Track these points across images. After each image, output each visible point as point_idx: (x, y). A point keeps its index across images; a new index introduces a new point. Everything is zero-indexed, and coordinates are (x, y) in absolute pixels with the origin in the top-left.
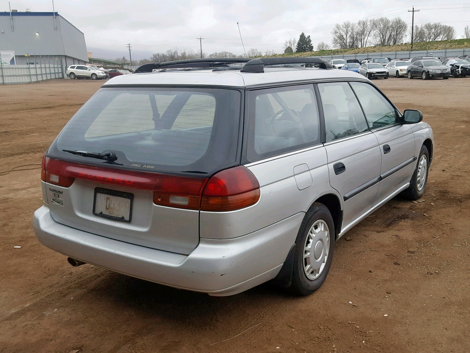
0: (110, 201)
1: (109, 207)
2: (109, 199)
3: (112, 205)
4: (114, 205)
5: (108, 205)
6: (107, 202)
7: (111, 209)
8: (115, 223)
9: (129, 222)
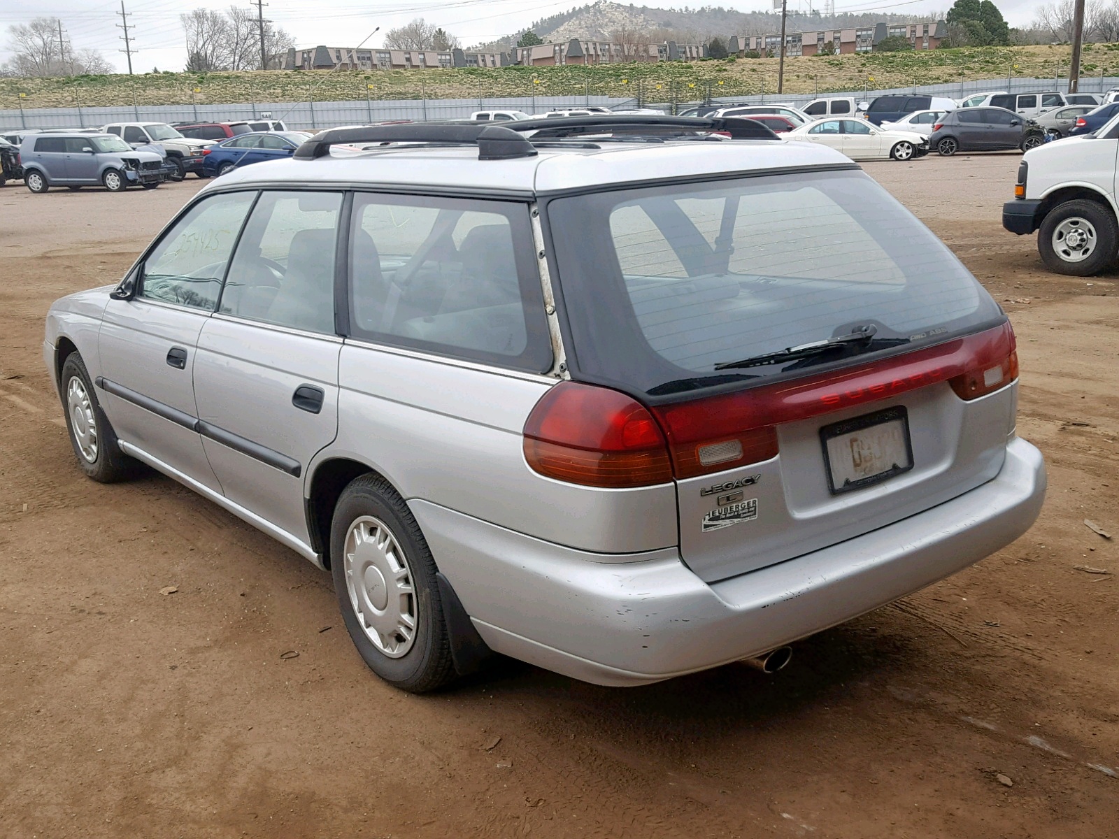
0: (859, 442)
1: (860, 459)
2: (856, 440)
3: (865, 452)
4: (869, 449)
5: (857, 456)
6: (853, 451)
7: (866, 461)
8: (884, 488)
9: (910, 467)
